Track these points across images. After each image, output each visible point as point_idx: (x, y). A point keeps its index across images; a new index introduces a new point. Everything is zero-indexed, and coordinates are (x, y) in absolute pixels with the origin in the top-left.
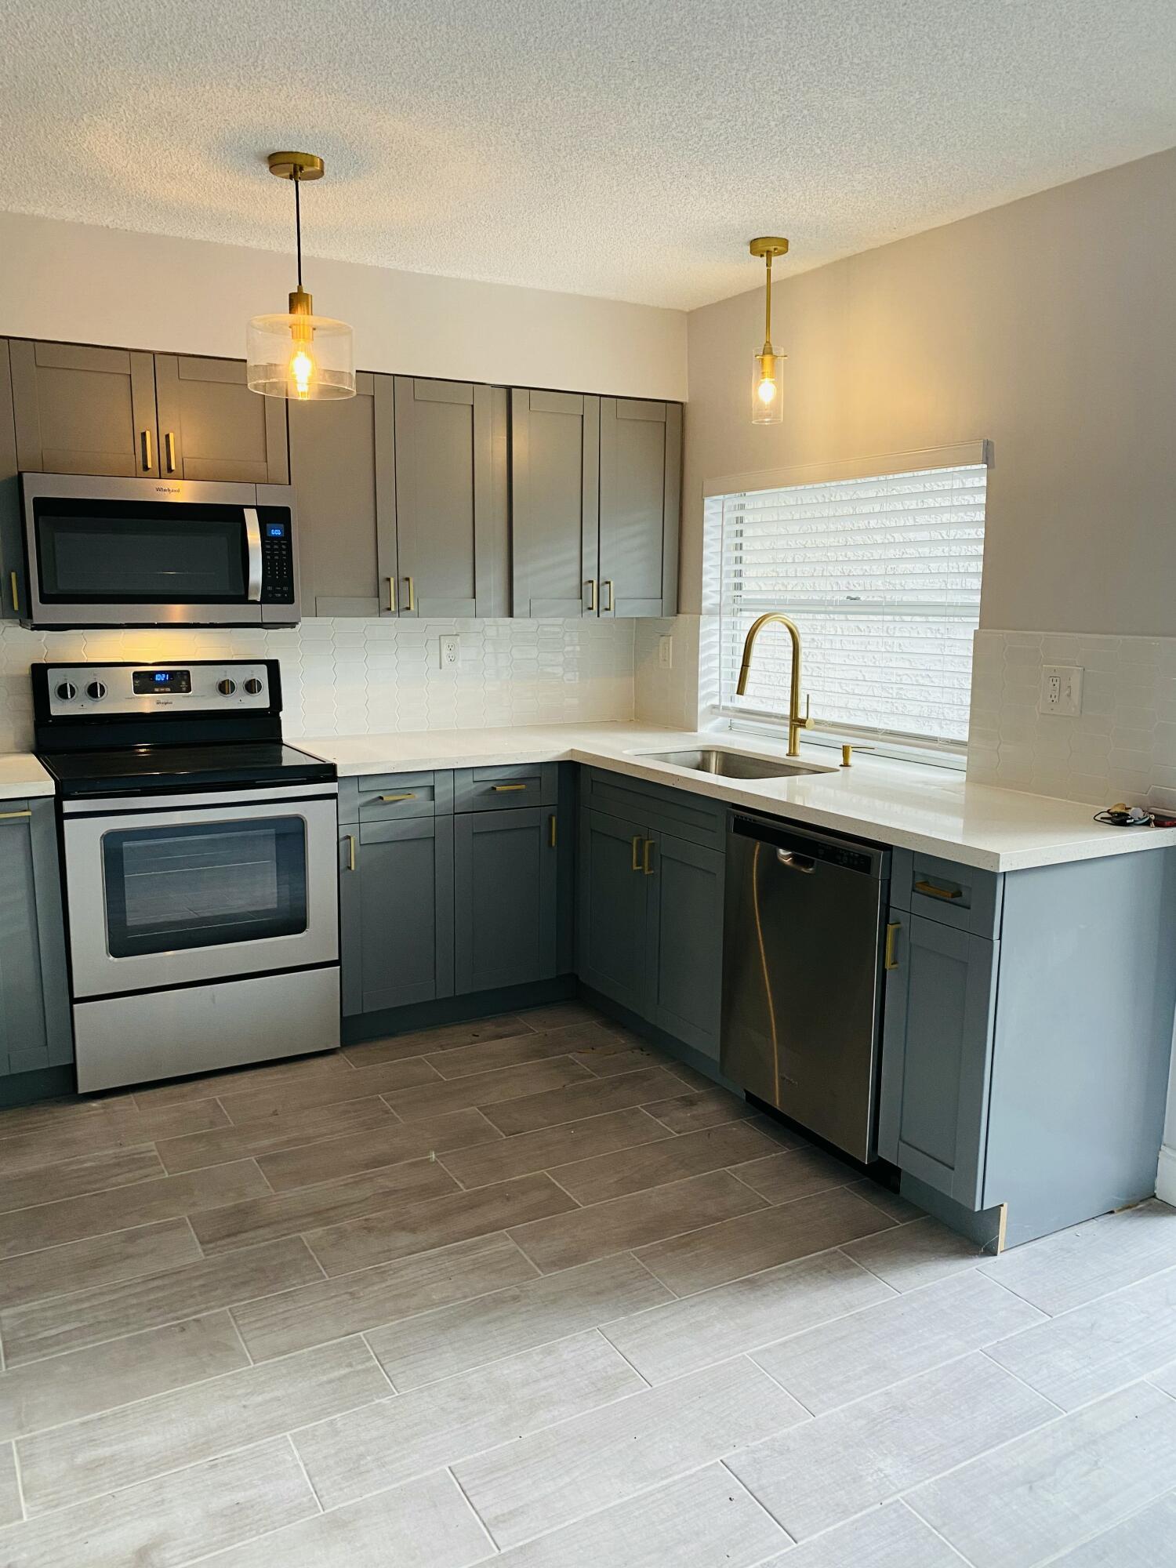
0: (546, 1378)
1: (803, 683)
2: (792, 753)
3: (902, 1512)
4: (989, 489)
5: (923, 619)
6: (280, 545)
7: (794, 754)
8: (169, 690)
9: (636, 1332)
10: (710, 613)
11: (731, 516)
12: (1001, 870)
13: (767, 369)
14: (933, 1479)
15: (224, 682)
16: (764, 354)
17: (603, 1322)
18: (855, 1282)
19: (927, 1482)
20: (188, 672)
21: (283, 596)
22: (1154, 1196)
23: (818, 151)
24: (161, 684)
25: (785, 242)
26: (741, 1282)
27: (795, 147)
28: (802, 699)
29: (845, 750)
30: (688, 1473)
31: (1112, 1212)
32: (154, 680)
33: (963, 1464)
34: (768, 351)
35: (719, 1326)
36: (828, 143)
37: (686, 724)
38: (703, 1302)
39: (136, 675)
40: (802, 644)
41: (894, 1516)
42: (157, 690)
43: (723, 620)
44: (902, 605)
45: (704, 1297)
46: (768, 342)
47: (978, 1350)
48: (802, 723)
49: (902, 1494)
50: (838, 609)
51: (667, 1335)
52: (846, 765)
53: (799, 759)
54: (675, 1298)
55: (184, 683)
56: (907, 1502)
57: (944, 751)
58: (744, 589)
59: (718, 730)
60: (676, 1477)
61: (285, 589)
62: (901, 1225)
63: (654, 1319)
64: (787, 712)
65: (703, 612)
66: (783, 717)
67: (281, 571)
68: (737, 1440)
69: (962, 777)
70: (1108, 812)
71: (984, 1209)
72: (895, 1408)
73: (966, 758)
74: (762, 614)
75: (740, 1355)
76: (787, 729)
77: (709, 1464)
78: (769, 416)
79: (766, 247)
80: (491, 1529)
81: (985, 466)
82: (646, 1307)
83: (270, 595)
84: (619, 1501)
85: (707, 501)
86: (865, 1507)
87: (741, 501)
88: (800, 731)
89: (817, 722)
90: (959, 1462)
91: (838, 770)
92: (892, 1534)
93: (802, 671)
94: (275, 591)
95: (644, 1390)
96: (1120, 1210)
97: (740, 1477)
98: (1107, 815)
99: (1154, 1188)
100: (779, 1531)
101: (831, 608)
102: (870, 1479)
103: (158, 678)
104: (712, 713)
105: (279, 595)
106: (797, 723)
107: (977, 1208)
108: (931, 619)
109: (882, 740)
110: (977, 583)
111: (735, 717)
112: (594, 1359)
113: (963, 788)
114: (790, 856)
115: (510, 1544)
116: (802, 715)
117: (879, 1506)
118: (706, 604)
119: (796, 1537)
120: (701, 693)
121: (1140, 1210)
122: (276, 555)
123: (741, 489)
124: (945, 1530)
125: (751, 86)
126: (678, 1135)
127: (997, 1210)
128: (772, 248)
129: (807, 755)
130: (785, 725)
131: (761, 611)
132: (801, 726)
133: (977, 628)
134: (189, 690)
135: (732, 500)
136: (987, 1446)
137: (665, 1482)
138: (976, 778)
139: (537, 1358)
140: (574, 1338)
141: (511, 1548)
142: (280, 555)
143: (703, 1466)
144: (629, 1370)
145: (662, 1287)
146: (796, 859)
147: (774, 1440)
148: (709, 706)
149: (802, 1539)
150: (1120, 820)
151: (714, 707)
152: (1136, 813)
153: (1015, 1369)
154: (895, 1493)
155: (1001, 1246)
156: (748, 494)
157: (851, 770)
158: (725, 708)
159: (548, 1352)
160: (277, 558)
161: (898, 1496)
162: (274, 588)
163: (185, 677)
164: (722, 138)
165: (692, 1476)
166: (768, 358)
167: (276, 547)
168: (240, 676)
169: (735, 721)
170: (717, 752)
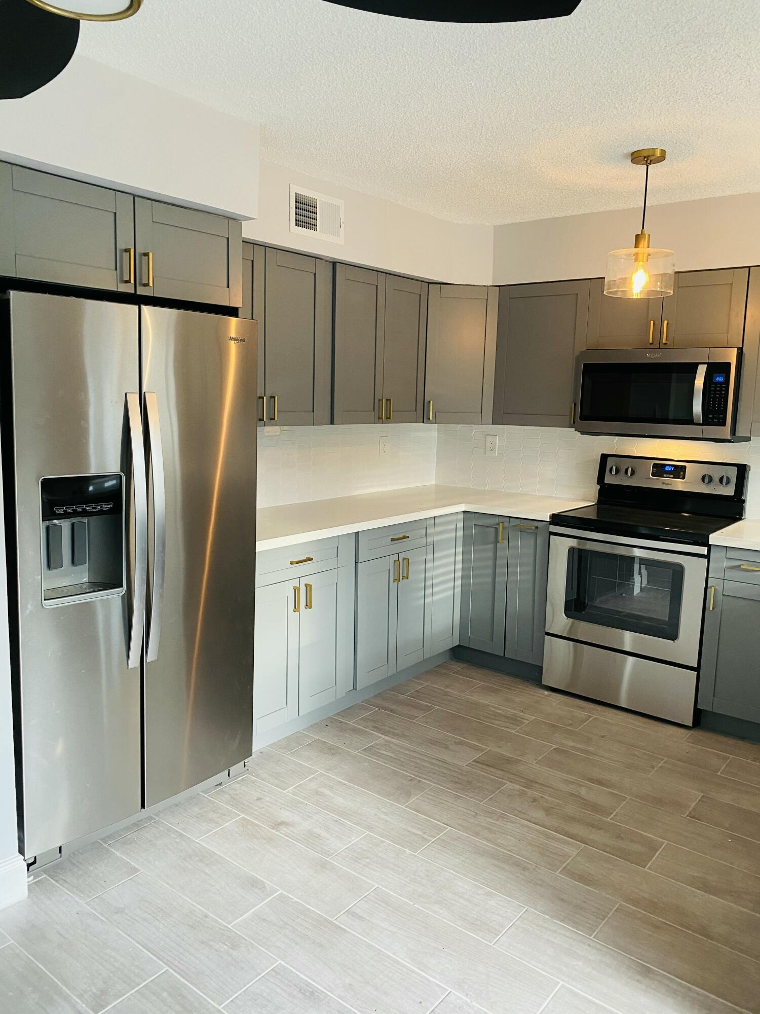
0: (467, 900)
6: (721, 387)
8: (672, 476)
9: (538, 926)
15: (705, 475)
20: (685, 467)
21: (719, 421)
24: (669, 473)
32: (665, 469)
35: (580, 963)
39: (655, 465)
42: (665, 475)
51: (548, 940)
54: (590, 935)
55: (682, 473)
60: (424, 974)
61: (721, 416)
67: (720, 404)
75: (557, 980)
77: (444, 986)
82: (569, 925)
83: (710, 420)
94: (713, 418)
103: (667, 468)
105: (716, 420)
115: (341, 923)
122: (718, 394)
134: (684, 478)
137: (416, 970)
139: (480, 892)
140: (510, 901)
141: (338, 924)
142: (721, 394)
145: (597, 926)
160: (718, 396)
162: (713, 415)
163: (684, 470)
167: (718, 389)
168: (716, 472)
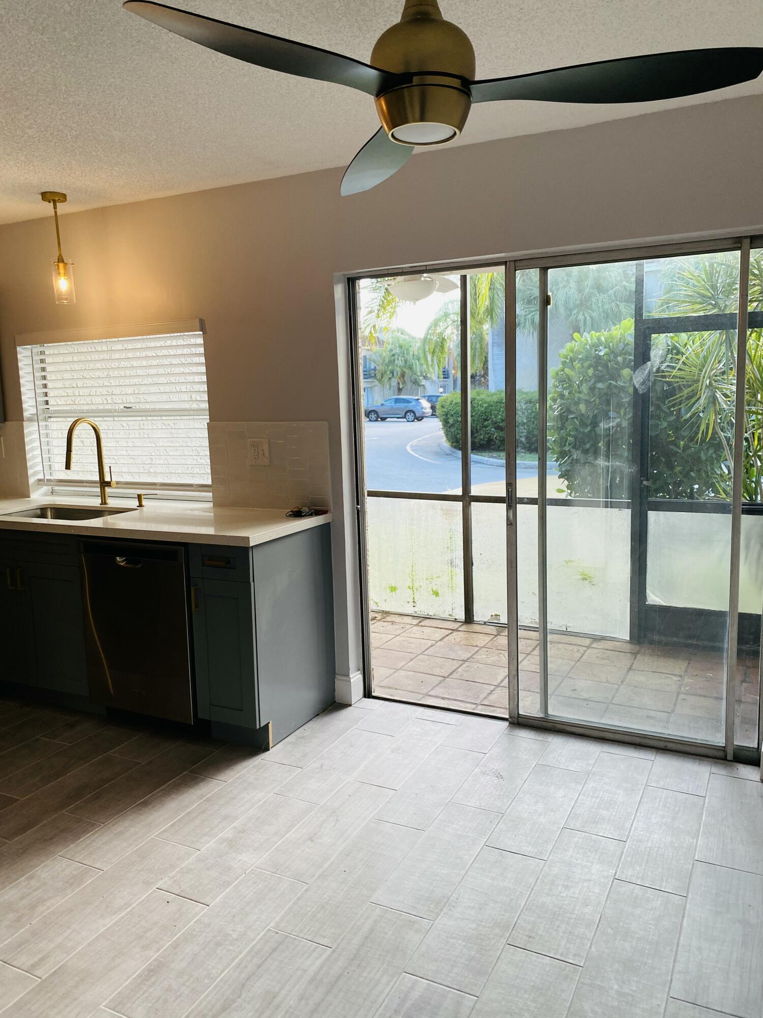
0: (35, 890)
1: (105, 461)
2: (104, 502)
3: (256, 873)
4: (206, 345)
5: (159, 418)
7: (105, 503)
9: (84, 849)
10: (30, 420)
11: (37, 358)
12: (251, 545)
13: (62, 271)
14: (267, 854)
16: (58, 262)
17: (60, 852)
18: (201, 784)
19: (264, 856)
22: (335, 702)
23: (94, 154)
25: (64, 196)
26: (137, 805)
27: (80, 150)
28: (106, 469)
29: (139, 497)
30: (140, 901)
31: (318, 715)
33: (278, 843)
34: (61, 260)
35: (132, 829)
36: (101, 151)
37: (22, 493)
38: (119, 821)
40: (102, 436)
41: (253, 876)
43: (40, 424)
44: (160, 410)
45: (119, 818)
46: (60, 255)
47: (272, 794)
48: (108, 484)
49: (254, 865)
50: (120, 414)
51: (103, 844)
52: (141, 505)
53: (109, 506)
54: (101, 825)
56: (257, 868)
57: (198, 491)
58: (50, 404)
59: (45, 495)
60: (134, 905)
62: (217, 751)
63: (92, 839)
64: (97, 478)
65: (25, 419)
66: (95, 482)
68: (162, 876)
69: (211, 505)
70: (292, 511)
71: (261, 726)
72: (240, 832)
73: (211, 494)
74: (73, 420)
75: (149, 838)
76: (99, 490)
77: (150, 892)
78: (66, 299)
79: (52, 197)
80: (31, 972)
81: (201, 333)
82: (85, 835)
84: (105, 928)
85: (19, 349)
86: (238, 878)
87: (42, 349)
88: (108, 490)
89: (118, 483)
90: (276, 843)
91: (137, 509)
92: (254, 883)
93: (104, 453)
95: (100, 874)
96: (321, 713)
97: (170, 891)
98: (291, 513)
99: (334, 697)
100: (198, 905)
101: (116, 414)
102: (236, 866)
104: (39, 485)
106: (104, 484)
107: (258, 727)
108: (164, 418)
109: (159, 489)
110: (206, 397)
111: (56, 485)
112: (62, 871)
113: (212, 510)
114: (123, 561)
115: (46, 973)
116: (107, 479)
117: (244, 875)
118: (26, 414)
119: (208, 904)
120: (30, 472)
121: (330, 710)
123: (41, 342)
124: (278, 872)
125: (60, 117)
126: (70, 745)
127: (267, 726)
128: (57, 199)
129: (112, 503)
130: (97, 487)
131: (74, 417)
132: (107, 486)
133: (208, 421)
135: (37, 348)
136: (287, 832)
137: (129, 909)
138: (218, 503)
139: (24, 884)
140: (45, 866)
141: (47, 975)
143: (147, 894)
144: (87, 868)
145: (90, 822)
146: (127, 561)
147: (182, 868)
148: (35, 481)
149: (211, 903)
150: (298, 514)
151: (40, 480)
152: (305, 509)
153: (291, 796)
154: (251, 866)
155: (271, 745)
156: (45, 345)
157: (144, 508)
158: (48, 480)
159: (31, 877)
161: (252, 867)
164: (36, 139)
165: (143, 901)
166: (61, 265)
169: (56, 488)
170: (51, 508)
